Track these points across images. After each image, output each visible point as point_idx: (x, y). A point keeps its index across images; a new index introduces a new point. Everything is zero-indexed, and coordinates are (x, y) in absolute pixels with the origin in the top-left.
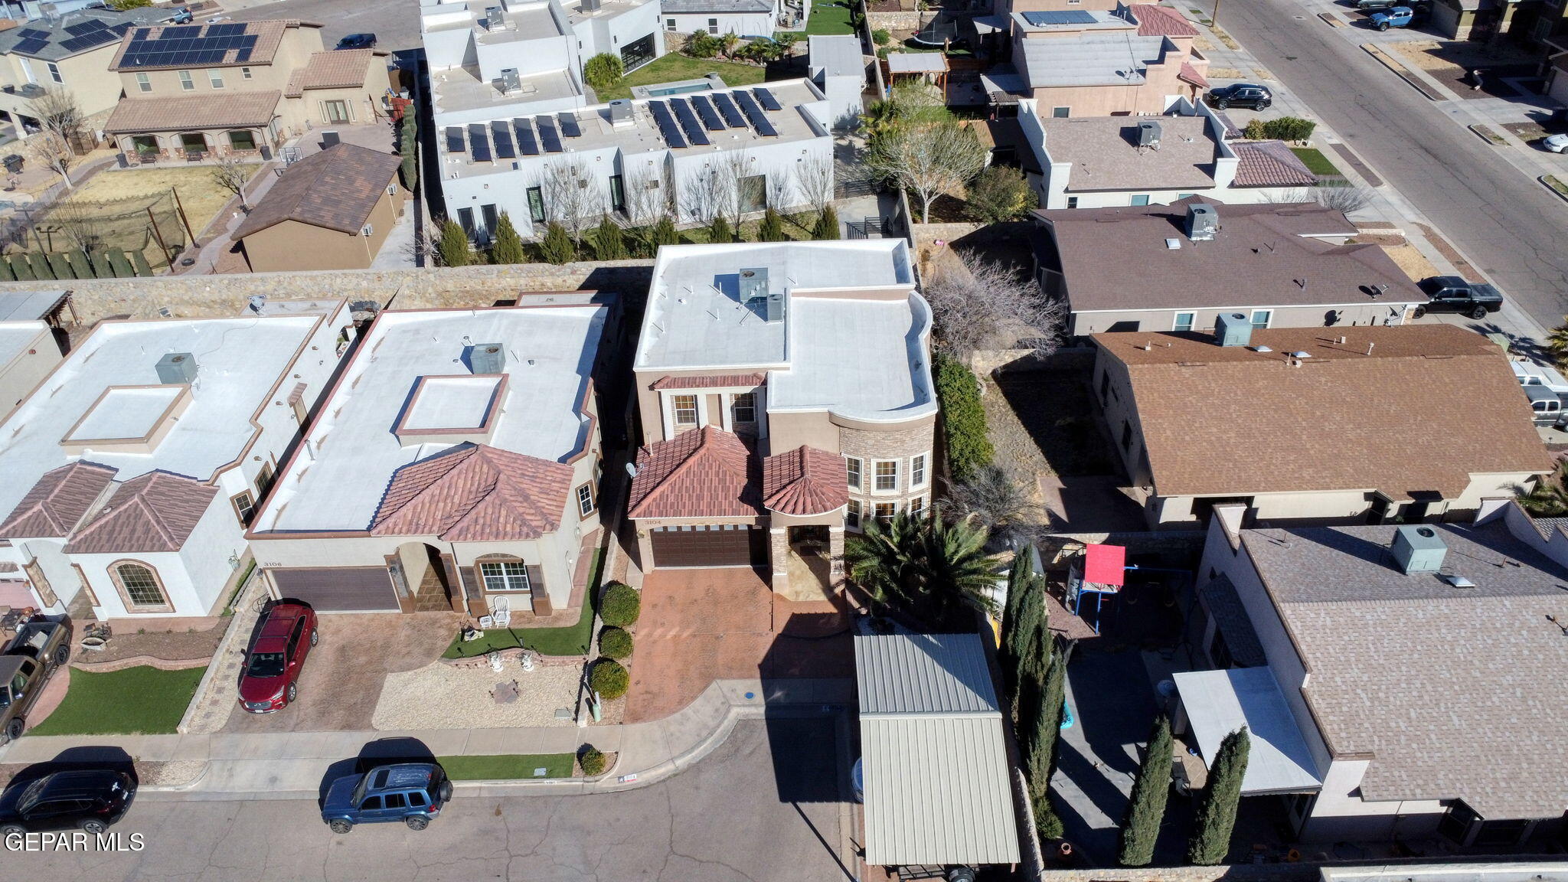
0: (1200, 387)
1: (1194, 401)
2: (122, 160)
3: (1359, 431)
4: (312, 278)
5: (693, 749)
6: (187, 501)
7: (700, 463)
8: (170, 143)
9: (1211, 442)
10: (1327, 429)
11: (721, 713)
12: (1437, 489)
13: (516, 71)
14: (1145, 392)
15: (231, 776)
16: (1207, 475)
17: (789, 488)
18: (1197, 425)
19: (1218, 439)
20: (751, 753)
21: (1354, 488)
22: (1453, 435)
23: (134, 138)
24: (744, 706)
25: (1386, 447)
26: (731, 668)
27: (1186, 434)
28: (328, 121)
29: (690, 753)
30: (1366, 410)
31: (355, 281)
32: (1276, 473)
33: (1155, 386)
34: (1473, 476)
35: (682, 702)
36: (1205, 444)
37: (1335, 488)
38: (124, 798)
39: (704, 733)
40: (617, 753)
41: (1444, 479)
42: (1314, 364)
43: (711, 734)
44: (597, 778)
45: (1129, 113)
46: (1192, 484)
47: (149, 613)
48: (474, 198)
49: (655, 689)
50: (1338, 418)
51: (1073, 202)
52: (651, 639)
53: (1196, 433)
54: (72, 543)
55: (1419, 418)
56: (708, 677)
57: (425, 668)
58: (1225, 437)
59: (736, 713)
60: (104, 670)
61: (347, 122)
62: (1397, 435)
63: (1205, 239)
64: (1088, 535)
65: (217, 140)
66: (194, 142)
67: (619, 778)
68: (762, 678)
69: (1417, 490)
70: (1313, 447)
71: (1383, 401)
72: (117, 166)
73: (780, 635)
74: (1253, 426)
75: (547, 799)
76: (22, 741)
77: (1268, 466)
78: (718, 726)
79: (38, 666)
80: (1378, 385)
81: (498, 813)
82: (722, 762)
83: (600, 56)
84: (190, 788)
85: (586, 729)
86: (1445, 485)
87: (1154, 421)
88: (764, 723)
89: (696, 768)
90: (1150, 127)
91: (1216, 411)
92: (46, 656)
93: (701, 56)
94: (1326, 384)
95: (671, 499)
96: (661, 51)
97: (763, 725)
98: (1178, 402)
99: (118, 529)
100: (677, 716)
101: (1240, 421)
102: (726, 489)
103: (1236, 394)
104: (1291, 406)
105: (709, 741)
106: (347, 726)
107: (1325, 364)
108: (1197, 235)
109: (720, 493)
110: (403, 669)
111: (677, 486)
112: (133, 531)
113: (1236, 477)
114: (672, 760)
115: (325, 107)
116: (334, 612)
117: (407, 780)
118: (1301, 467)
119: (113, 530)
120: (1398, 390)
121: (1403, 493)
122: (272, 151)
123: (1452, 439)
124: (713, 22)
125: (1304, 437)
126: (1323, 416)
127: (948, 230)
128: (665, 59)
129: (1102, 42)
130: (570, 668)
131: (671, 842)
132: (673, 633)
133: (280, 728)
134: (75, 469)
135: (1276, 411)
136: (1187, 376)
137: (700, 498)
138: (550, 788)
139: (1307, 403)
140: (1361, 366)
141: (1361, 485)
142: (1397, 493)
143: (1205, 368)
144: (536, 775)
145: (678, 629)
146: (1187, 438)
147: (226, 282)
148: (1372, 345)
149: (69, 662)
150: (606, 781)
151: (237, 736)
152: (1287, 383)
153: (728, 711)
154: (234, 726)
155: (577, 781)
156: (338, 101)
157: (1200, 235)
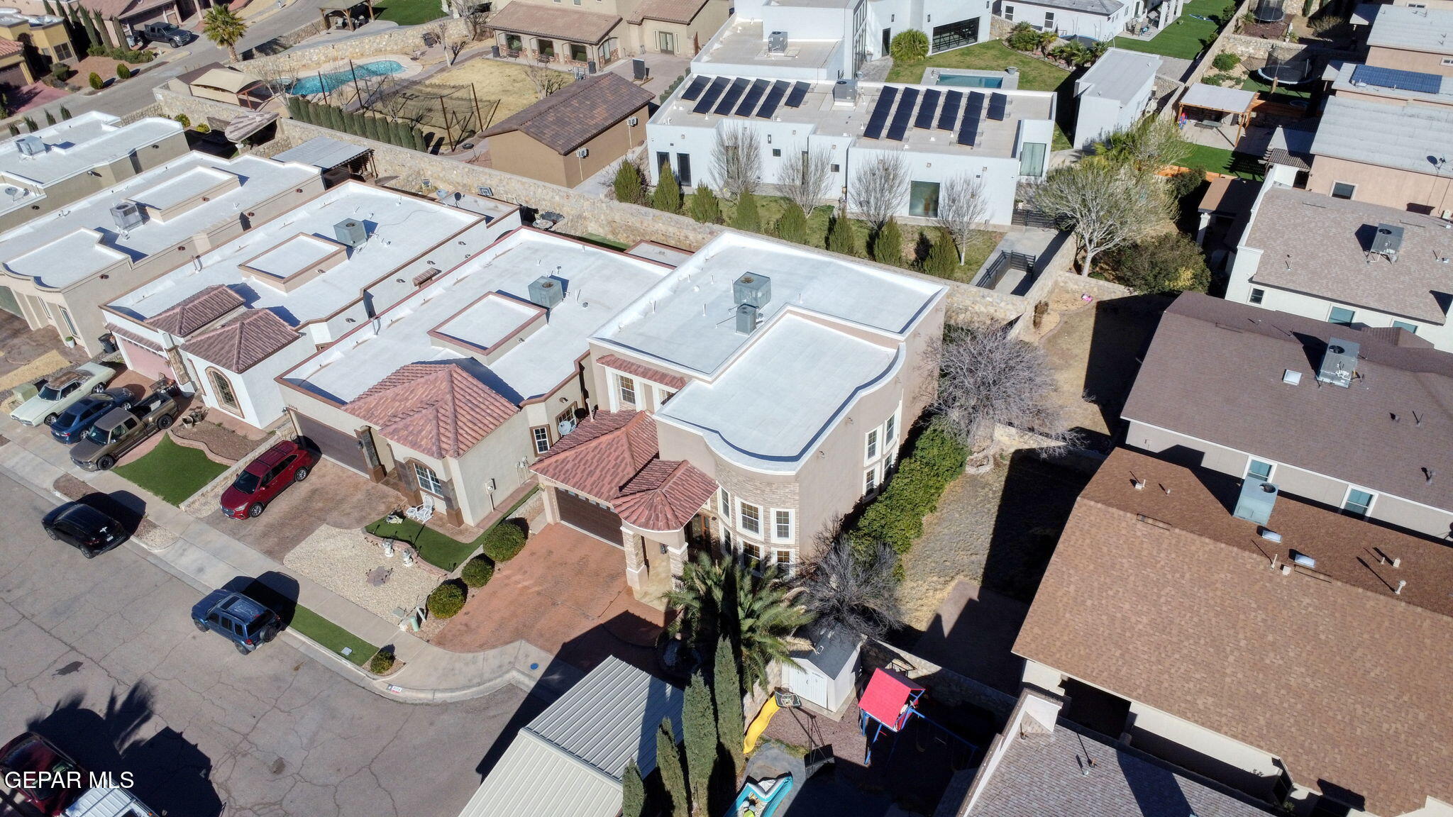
0: (1145, 553)
1: (1126, 565)
2: (496, 51)
3: (1308, 680)
4: (523, 184)
5: (457, 689)
6: (270, 338)
7: (610, 444)
8: (529, 44)
9: (1113, 619)
10: (1268, 661)
11: (501, 670)
12: (1364, 794)
13: (785, 35)
14: (1077, 534)
15: (182, 555)
16: (1082, 652)
17: (638, 495)
18: (1111, 593)
19: (1124, 618)
20: (494, 716)
21: (1251, 743)
22: (1440, 739)
23: (507, 35)
24: (523, 673)
25: (1330, 714)
26: (542, 635)
27: (1091, 597)
28: (659, 49)
29: (452, 692)
30: (1338, 658)
31: (551, 194)
32: (1166, 685)
33: (1094, 530)
34: (1430, 800)
35: (483, 647)
36: (1104, 617)
37: (1226, 733)
38: (109, 540)
39: (475, 681)
40: (404, 664)
41: (1384, 787)
42: (1307, 578)
43: (479, 684)
44: (376, 677)
45: (1432, 208)
46: (1058, 656)
47: (228, 411)
48: (672, 145)
49: (473, 625)
50: (1292, 654)
51: (1257, 296)
52: (507, 581)
53: (1103, 602)
54: (187, 343)
55: (1406, 698)
56: (518, 635)
57: (349, 531)
58: (1133, 620)
59: (514, 676)
60: (179, 443)
61: (672, 52)
62: (1358, 706)
63: (1336, 383)
64: (918, 659)
65: (562, 49)
66: (545, 47)
67: (390, 685)
68: (557, 657)
69: (1334, 782)
70: (1234, 674)
71: (1369, 657)
72: (491, 56)
73: (602, 625)
74: (1177, 621)
75: (334, 674)
76: (108, 473)
77: (1161, 672)
78: (490, 680)
79: (140, 424)
80: (1377, 636)
81: (297, 669)
82: (467, 712)
83: (909, 32)
84: (156, 551)
85: (402, 632)
86: (1381, 795)
87: (1064, 569)
88: (526, 696)
89: (444, 707)
90: (1389, 232)
91: (1145, 586)
92: (151, 419)
93: (1018, 49)
94: (1306, 608)
95: (569, 466)
96: (984, 35)
97: (523, 697)
98: (1108, 558)
99: (216, 343)
100: (470, 655)
101: (1164, 609)
102: (615, 474)
103: (1183, 577)
104: (1242, 617)
105: (475, 689)
106: (270, 553)
107: (1323, 584)
108: (1326, 376)
109: (608, 476)
110: (336, 525)
111: (580, 456)
112: (223, 348)
113: (1113, 669)
114: (435, 691)
115: (658, 37)
116: (332, 460)
117: (242, 613)
118: (1201, 691)
119: (212, 343)
120: (1400, 651)
121: (1312, 777)
122: (597, 67)
123: (1436, 744)
124: (1050, 16)
125: (1231, 659)
126: (1273, 644)
127: (1100, 288)
128: (986, 46)
129: (1431, 118)
130: (434, 577)
131: (376, 757)
132: (526, 583)
133: (233, 533)
134: (220, 289)
135: (1217, 615)
136: (1139, 534)
137: (591, 473)
138: (343, 667)
139: (1264, 621)
140: (1372, 603)
141: (1262, 744)
142: (1305, 774)
143: (1168, 533)
144: (342, 652)
145: (531, 582)
146: (1089, 603)
147: (467, 170)
148: (1403, 583)
149: (168, 431)
150: (379, 683)
151: (207, 527)
152: (1257, 587)
153: (507, 672)
154: (212, 521)
155: (361, 673)
156: (669, 34)
157: (1333, 378)
